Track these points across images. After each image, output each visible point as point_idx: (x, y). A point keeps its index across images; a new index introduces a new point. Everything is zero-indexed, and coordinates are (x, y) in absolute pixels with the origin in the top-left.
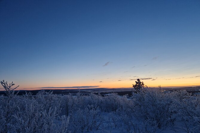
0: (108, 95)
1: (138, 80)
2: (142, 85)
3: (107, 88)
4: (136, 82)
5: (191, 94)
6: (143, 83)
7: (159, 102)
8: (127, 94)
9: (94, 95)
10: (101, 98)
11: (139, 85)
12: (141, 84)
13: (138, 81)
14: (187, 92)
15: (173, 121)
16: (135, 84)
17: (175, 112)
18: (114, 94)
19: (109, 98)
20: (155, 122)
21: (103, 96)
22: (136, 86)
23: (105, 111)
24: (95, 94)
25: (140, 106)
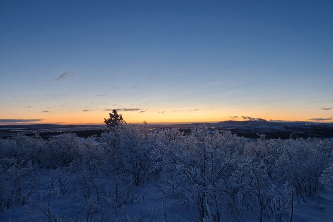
0: (56, 138)
1: (114, 111)
2: (120, 120)
3: (59, 124)
4: (110, 114)
5: (183, 133)
6: (121, 117)
7: (139, 147)
8: (96, 135)
9: (25, 137)
10: (41, 143)
11: (115, 119)
12: (119, 118)
13: (113, 114)
14: (179, 130)
15: (157, 172)
16: (108, 117)
17: (159, 160)
18: (69, 136)
19: (57, 144)
20: (131, 177)
21: (46, 139)
22: (110, 120)
23: (48, 167)
24: (27, 135)
25: (113, 154)
